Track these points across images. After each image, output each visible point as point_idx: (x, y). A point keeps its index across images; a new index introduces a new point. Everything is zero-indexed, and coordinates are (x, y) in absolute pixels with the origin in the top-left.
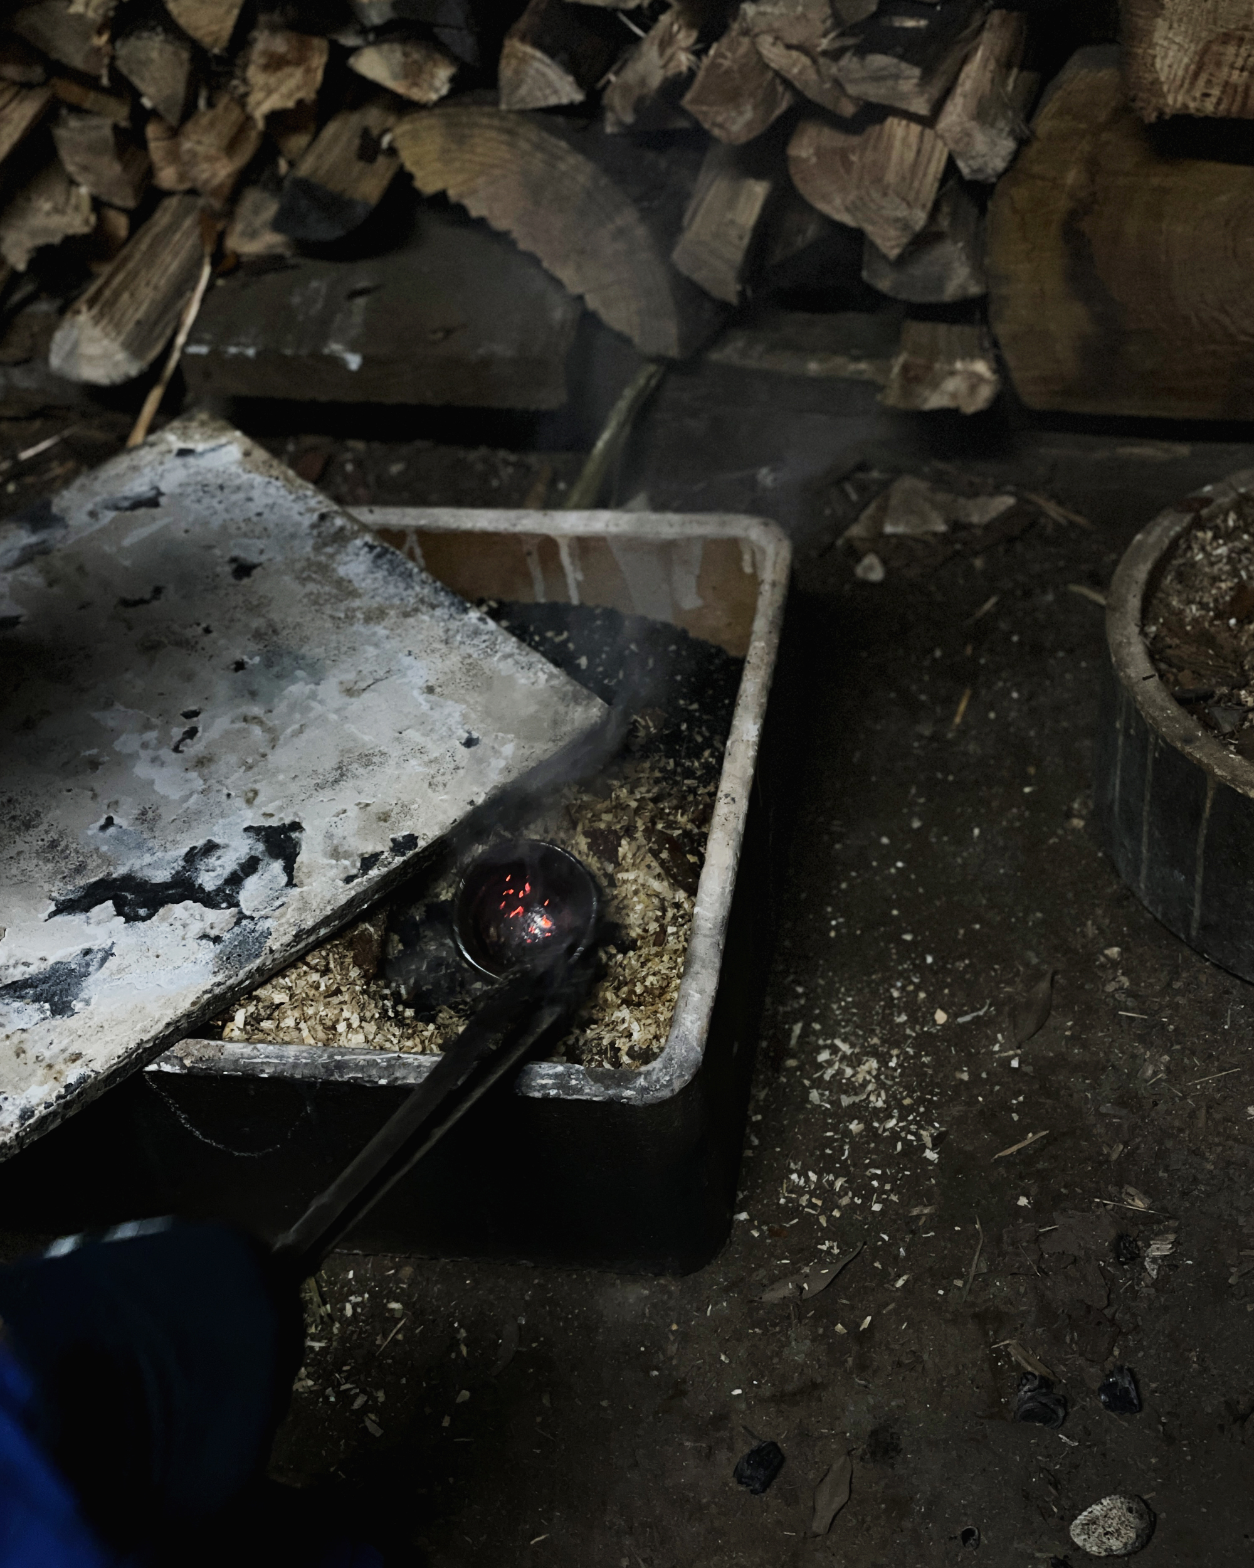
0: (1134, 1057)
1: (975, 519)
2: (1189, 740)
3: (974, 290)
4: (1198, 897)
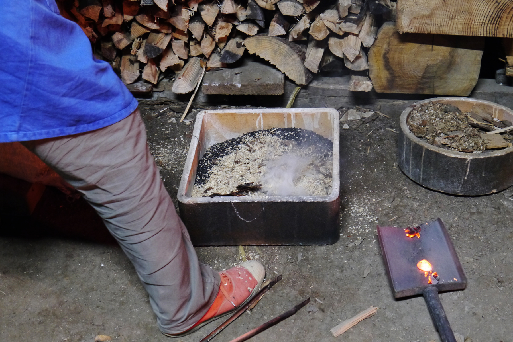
0: (412, 204)
1: (366, 117)
2: (419, 142)
3: (367, 68)
4: (422, 173)
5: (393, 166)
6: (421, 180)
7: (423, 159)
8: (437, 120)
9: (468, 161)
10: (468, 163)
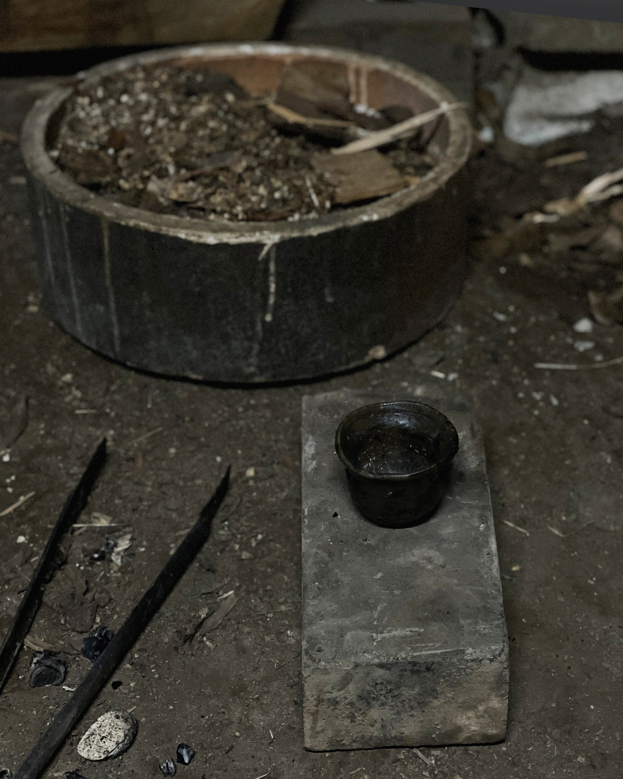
0: (89, 436)
2: (85, 200)
4: (114, 319)
5: (27, 304)
6: (117, 343)
7: (107, 265)
8: (161, 122)
9: (268, 253)
10: (267, 260)
